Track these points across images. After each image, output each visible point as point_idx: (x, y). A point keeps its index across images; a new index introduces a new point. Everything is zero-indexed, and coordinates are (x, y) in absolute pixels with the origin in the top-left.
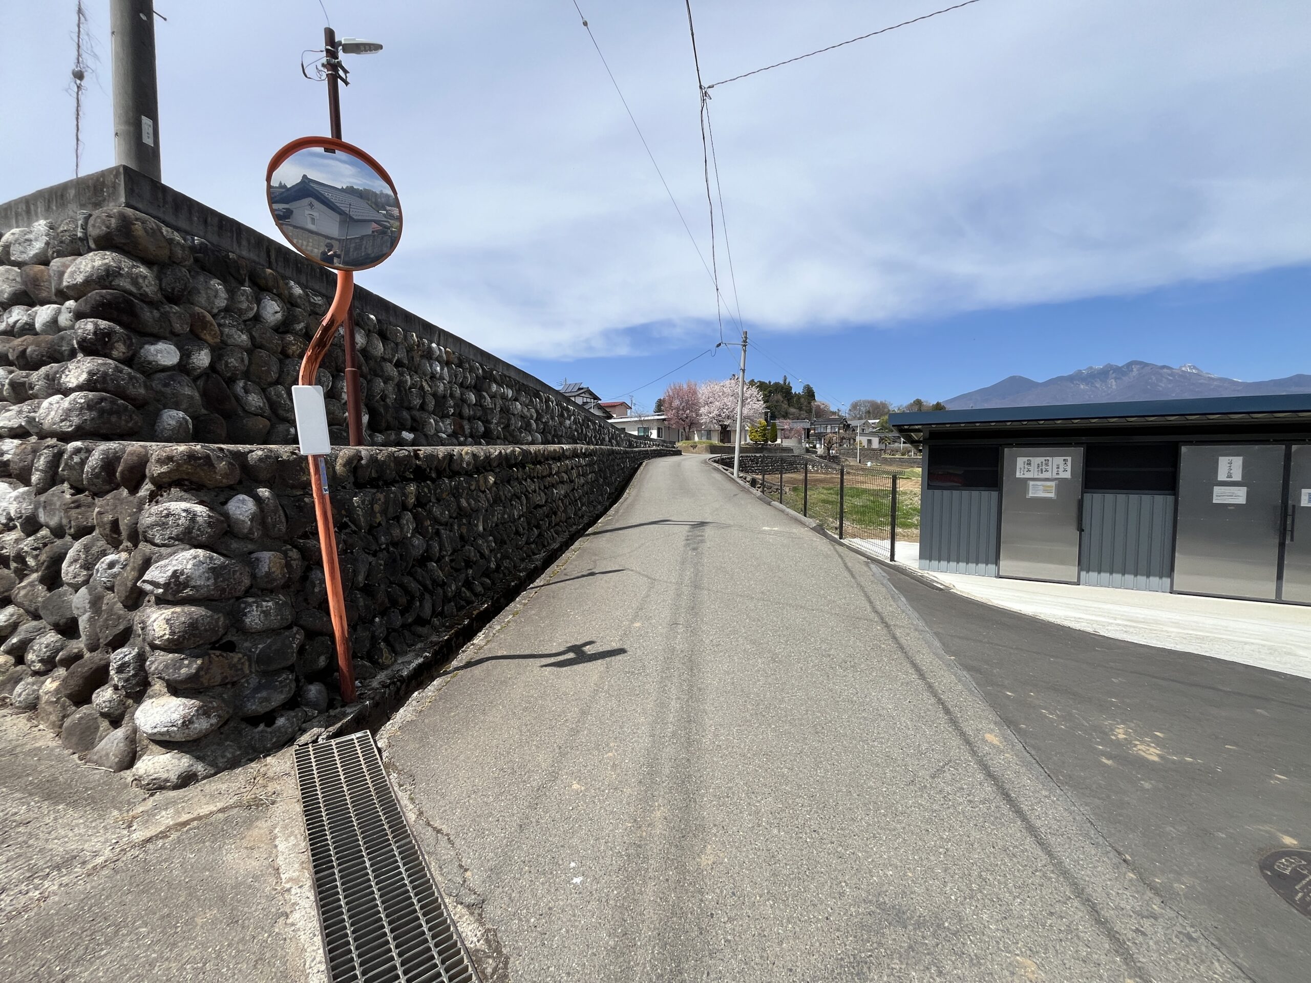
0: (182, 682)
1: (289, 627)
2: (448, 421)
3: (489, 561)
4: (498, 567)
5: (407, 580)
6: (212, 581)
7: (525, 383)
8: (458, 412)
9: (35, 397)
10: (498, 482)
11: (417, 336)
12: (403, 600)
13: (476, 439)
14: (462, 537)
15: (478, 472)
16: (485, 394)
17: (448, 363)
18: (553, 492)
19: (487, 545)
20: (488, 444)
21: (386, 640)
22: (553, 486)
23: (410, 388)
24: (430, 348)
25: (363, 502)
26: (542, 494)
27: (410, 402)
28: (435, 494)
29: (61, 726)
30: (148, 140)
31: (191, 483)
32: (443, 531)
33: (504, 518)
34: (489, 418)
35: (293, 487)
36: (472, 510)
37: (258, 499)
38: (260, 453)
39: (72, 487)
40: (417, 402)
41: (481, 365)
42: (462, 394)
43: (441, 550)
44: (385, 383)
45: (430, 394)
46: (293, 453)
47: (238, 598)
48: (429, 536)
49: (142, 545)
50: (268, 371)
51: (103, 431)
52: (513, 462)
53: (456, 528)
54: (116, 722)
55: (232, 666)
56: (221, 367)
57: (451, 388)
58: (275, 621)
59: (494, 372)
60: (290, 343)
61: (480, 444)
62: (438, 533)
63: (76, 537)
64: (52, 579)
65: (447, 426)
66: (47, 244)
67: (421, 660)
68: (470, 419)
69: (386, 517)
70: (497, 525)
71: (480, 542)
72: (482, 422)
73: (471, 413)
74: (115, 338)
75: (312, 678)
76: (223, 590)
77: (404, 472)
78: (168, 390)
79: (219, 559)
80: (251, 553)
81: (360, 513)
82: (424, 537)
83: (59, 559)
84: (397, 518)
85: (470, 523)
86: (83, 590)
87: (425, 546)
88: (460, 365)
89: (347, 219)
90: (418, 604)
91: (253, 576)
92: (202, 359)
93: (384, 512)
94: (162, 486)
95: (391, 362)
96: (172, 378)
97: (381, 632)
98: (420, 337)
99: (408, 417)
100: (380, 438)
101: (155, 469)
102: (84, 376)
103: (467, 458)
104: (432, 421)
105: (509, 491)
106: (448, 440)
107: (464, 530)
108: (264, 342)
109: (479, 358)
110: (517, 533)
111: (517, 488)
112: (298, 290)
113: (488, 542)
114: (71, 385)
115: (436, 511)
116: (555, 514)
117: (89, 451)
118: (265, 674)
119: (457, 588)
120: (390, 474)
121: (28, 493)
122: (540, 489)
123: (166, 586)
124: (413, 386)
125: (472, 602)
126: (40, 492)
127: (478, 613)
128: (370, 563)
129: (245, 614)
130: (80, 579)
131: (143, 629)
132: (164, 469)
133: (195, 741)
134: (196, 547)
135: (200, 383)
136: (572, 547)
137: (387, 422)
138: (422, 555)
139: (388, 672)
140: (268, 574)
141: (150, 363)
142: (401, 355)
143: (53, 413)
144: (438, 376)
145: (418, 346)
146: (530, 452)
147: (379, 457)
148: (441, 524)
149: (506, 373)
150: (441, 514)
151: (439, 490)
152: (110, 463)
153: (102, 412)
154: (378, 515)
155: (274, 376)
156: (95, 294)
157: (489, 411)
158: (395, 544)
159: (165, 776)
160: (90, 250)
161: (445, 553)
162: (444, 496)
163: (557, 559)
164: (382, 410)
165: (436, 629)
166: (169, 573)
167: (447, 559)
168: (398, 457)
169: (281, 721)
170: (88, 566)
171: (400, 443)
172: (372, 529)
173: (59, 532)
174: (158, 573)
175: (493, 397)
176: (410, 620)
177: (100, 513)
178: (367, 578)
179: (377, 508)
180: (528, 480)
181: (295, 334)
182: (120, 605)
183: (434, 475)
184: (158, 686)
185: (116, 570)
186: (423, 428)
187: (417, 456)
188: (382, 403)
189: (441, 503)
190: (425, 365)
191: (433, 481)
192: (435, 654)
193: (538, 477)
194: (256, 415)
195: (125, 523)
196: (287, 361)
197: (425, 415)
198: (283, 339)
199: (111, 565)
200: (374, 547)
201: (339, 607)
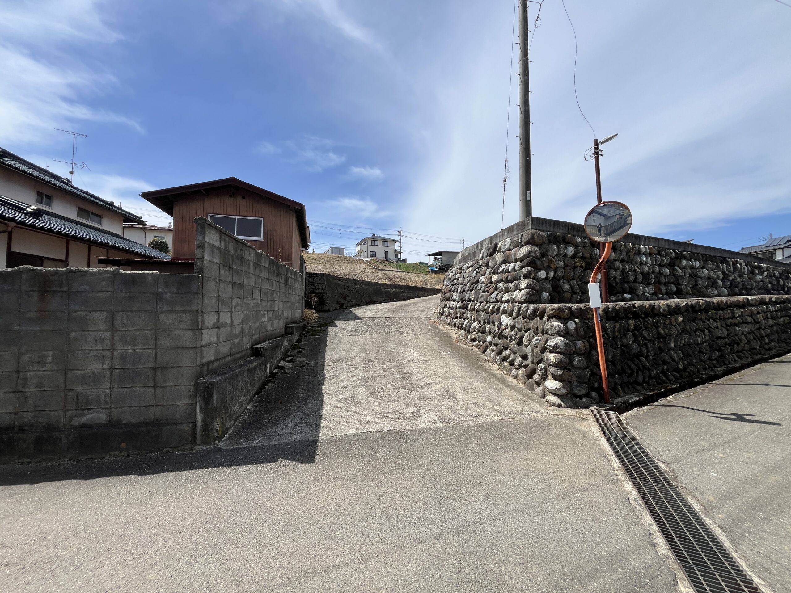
0: (558, 376)
1: (586, 368)
2: (651, 287)
3: (678, 364)
4: (685, 369)
5: (630, 363)
6: (565, 348)
7: (712, 254)
8: (657, 280)
9: (511, 291)
10: (686, 320)
11: (632, 245)
12: (628, 371)
13: (670, 295)
14: (660, 348)
15: (671, 314)
16: (677, 267)
17: (650, 254)
18: (735, 330)
19: (678, 355)
20: (679, 298)
21: (621, 385)
22: (736, 325)
23: (628, 272)
24: (639, 249)
25: (610, 326)
26: (724, 330)
27: (628, 279)
28: (644, 325)
29: (525, 384)
30: (529, 199)
31: (558, 316)
32: (648, 344)
33: (690, 342)
34: (680, 282)
35: (585, 319)
36: (666, 334)
37: (576, 323)
38: (575, 307)
39: (523, 317)
40: (632, 278)
41: (674, 251)
42: (660, 270)
43: (647, 353)
44: (615, 271)
45: (640, 273)
46: (585, 307)
47: (571, 355)
48: (641, 345)
49: (545, 335)
50: (570, 275)
51: (530, 301)
52: (698, 309)
53: (656, 343)
54: (539, 385)
55: (570, 376)
56: (556, 276)
57: (653, 268)
58: (582, 365)
59: (684, 253)
60: (577, 262)
61: (673, 298)
62: (645, 344)
63: (526, 331)
64: (520, 343)
65: (650, 290)
66: (510, 245)
67: (637, 399)
68: (665, 284)
69: (620, 333)
70: (684, 345)
71: (672, 352)
72: (675, 285)
73: (667, 280)
74: (532, 272)
75: (594, 389)
76: (568, 351)
77: (628, 314)
78: (543, 286)
79: (567, 341)
80: (574, 341)
81: (609, 331)
82: (638, 345)
83: (522, 337)
84: (625, 335)
85: (665, 342)
86: (529, 346)
87: (639, 349)
88: (659, 253)
89: (607, 217)
90: (635, 374)
91: (575, 349)
92: (552, 274)
93: (619, 331)
94: (550, 317)
95: (618, 260)
96: (544, 282)
97: (619, 381)
98: (633, 244)
99: (628, 287)
100: (613, 298)
101: (549, 312)
102: (526, 285)
103: (663, 307)
104: (641, 287)
105: (694, 326)
106: (651, 297)
107: (661, 345)
108: (568, 264)
109: (673, 247)
110: (700, 351)
111: (701, 325)
112: (579, 240)
113: (677, 353)
114: (522, 288)
115: (645, 333)
116: (738, 344)
117: (528, 307)
118: (579, 382)
119: (657, 373)
120: (621, 315)
121: (511, 318)
122: (721, 326)
123: (554, 347)
124: (630, 270)
125: (667, 383)
126: (514, 319)
127: (670, 388)
128: (614, 352)
129: (573, 360)
130: (528, 343)
131: (547, 359)
132: (551, 312)
133: (561, 395)
134: (560, 336)
135: (551, 282)
136: (753, 368)
137: (617, 290)
138: (637, 353)
139: (623, 399)
140: (579, 348)
141: (539, 278)
142: (624, 256)
143: (518, 296)
144: (644, 263)
145: (633, 249)
146: (713, 303)
147: (616, 307)
148: (647, 340)
149: (694, 251)
150: (648, 335)
151: (646, 323)
152: (535, 310)
153: (530, 295)
154: (617, 332)
155: (572, 276)
156: (527, 260)
157: (679, 278)
158: (624, 346)
159: (554, 402)
160: (523, 246)
161: (649, 354)
162: (649, 326)
163: (736, 372)
164: (614, 285)
165: (645, 389)
166: (554, 343)
167: (651, 357)
168: (625, 307)
169: (584, 400)
170: (530, 340)
171: (624, 300)
172: (614, 338)
173: (520, 330)
174: (551, 343)
175: (683, 268)
176: (632, 381)
177: (533, 325)
178: (612, 358)
179: (616, 329)
180: (711, 320)
181: (579, 258)
182: (539, 352)
183: (643, 316)
184: (550, 377)
185: (538, 341)
186: (636, 291)
187: (634, 307)
188: (614, 281)
189: (648, 330)
190: (637, 258)
191: (643, 319)
192: (644, 399)
193: (720, 319)
194: (567, 292)
195: (540, 329)
196: (576, 269)
197: (637, 285)
198: (574, 261)
199: (537, 340)
200: (615, 346)
201: (604, 366)
